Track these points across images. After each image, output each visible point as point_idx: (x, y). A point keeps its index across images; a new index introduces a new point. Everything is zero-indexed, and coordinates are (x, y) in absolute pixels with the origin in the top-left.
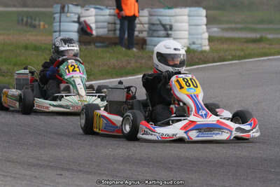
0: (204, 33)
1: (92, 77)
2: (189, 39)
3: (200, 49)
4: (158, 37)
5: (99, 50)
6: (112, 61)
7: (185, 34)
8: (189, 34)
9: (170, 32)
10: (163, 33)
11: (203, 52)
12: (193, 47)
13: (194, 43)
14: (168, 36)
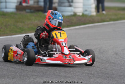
0: (92, 4)
1: (23, 32)
2: (83, 8)
3: (90, 14)
4: (65, 6)
5: (28, 14)
6: (36, 21)
7: (81, 5)
8: (84, 5)
9: (71, 4)
10: (67, 4)
11: (92, 16)
12: (86, 13)
13: (86, 11)
14: (70, 6)
